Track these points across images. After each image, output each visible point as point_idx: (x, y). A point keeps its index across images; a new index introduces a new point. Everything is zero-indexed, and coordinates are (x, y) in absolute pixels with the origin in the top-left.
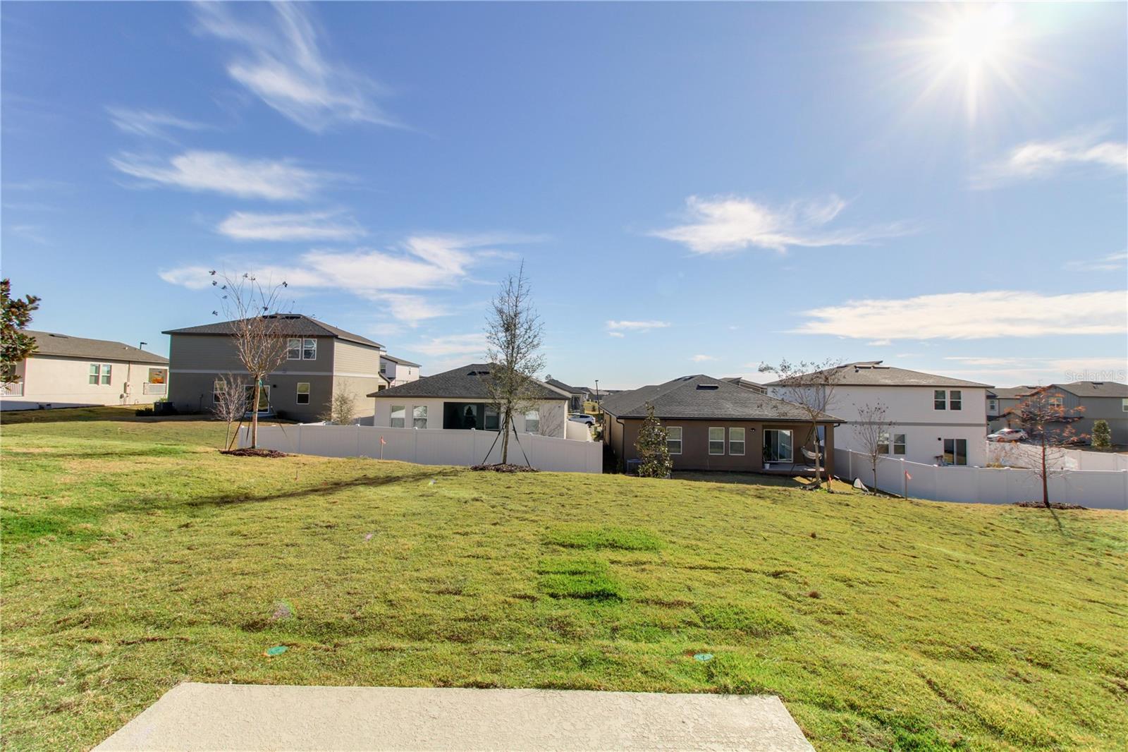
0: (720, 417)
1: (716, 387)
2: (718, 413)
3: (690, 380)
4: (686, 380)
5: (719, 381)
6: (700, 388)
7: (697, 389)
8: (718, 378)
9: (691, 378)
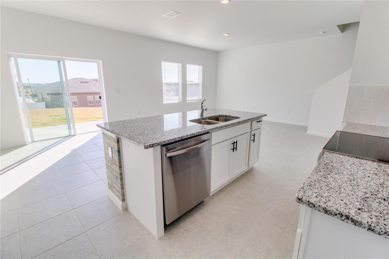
0: (91, 92)
1: (88, 82)
2: (90, 91)
3: (77, 80)
4: (75, 79)
5: (89, 80)
6: (82, 82)
7: (81, 83)
8: (88, 79)
9: (77, 79)
